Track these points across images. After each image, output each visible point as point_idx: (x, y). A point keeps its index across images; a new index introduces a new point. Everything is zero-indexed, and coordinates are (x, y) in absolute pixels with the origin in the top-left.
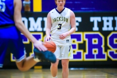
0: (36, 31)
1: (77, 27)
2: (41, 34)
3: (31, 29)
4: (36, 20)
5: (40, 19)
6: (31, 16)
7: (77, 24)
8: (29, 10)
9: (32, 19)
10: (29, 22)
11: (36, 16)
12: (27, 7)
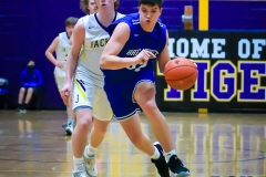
0: (200, 58)
1: (259, 53)
2: (208, 62)
3: (194, 55)
4: (200, 43)
5: (206, 41)
6: (194, 37)
7: (260, 49)
8: (192, 28)
9: (194, 41)
10: (191, 45)
11: (201, 36)
12: (189, 24)
